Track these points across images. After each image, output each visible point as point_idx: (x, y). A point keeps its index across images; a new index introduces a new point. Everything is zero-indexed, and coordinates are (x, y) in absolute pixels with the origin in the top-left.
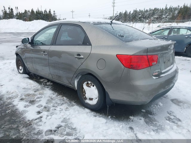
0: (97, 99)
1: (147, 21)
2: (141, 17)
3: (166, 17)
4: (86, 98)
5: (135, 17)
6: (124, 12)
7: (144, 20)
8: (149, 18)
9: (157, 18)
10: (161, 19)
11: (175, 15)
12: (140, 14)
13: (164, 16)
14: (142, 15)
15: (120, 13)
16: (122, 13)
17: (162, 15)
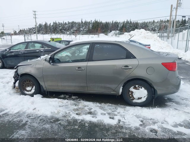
0: (146, 97)
1: (68, 33)
2: (62, 29)
3: (84, 30)
4: (134, 99)
5: (56, 29)
6: (44, 24)
7: (65, 32)
8: (69, 30)
9: (76, 30)
10: (80, 31)
11: (90, 28)
12: (60, 26)
13: (81, 29)
14: (63, 27)
15: (40, 24)
16: (42, 25)
17: (80, 28)
